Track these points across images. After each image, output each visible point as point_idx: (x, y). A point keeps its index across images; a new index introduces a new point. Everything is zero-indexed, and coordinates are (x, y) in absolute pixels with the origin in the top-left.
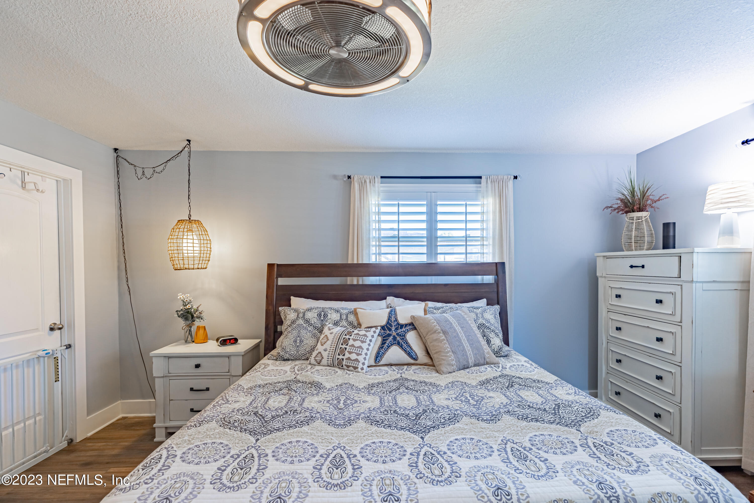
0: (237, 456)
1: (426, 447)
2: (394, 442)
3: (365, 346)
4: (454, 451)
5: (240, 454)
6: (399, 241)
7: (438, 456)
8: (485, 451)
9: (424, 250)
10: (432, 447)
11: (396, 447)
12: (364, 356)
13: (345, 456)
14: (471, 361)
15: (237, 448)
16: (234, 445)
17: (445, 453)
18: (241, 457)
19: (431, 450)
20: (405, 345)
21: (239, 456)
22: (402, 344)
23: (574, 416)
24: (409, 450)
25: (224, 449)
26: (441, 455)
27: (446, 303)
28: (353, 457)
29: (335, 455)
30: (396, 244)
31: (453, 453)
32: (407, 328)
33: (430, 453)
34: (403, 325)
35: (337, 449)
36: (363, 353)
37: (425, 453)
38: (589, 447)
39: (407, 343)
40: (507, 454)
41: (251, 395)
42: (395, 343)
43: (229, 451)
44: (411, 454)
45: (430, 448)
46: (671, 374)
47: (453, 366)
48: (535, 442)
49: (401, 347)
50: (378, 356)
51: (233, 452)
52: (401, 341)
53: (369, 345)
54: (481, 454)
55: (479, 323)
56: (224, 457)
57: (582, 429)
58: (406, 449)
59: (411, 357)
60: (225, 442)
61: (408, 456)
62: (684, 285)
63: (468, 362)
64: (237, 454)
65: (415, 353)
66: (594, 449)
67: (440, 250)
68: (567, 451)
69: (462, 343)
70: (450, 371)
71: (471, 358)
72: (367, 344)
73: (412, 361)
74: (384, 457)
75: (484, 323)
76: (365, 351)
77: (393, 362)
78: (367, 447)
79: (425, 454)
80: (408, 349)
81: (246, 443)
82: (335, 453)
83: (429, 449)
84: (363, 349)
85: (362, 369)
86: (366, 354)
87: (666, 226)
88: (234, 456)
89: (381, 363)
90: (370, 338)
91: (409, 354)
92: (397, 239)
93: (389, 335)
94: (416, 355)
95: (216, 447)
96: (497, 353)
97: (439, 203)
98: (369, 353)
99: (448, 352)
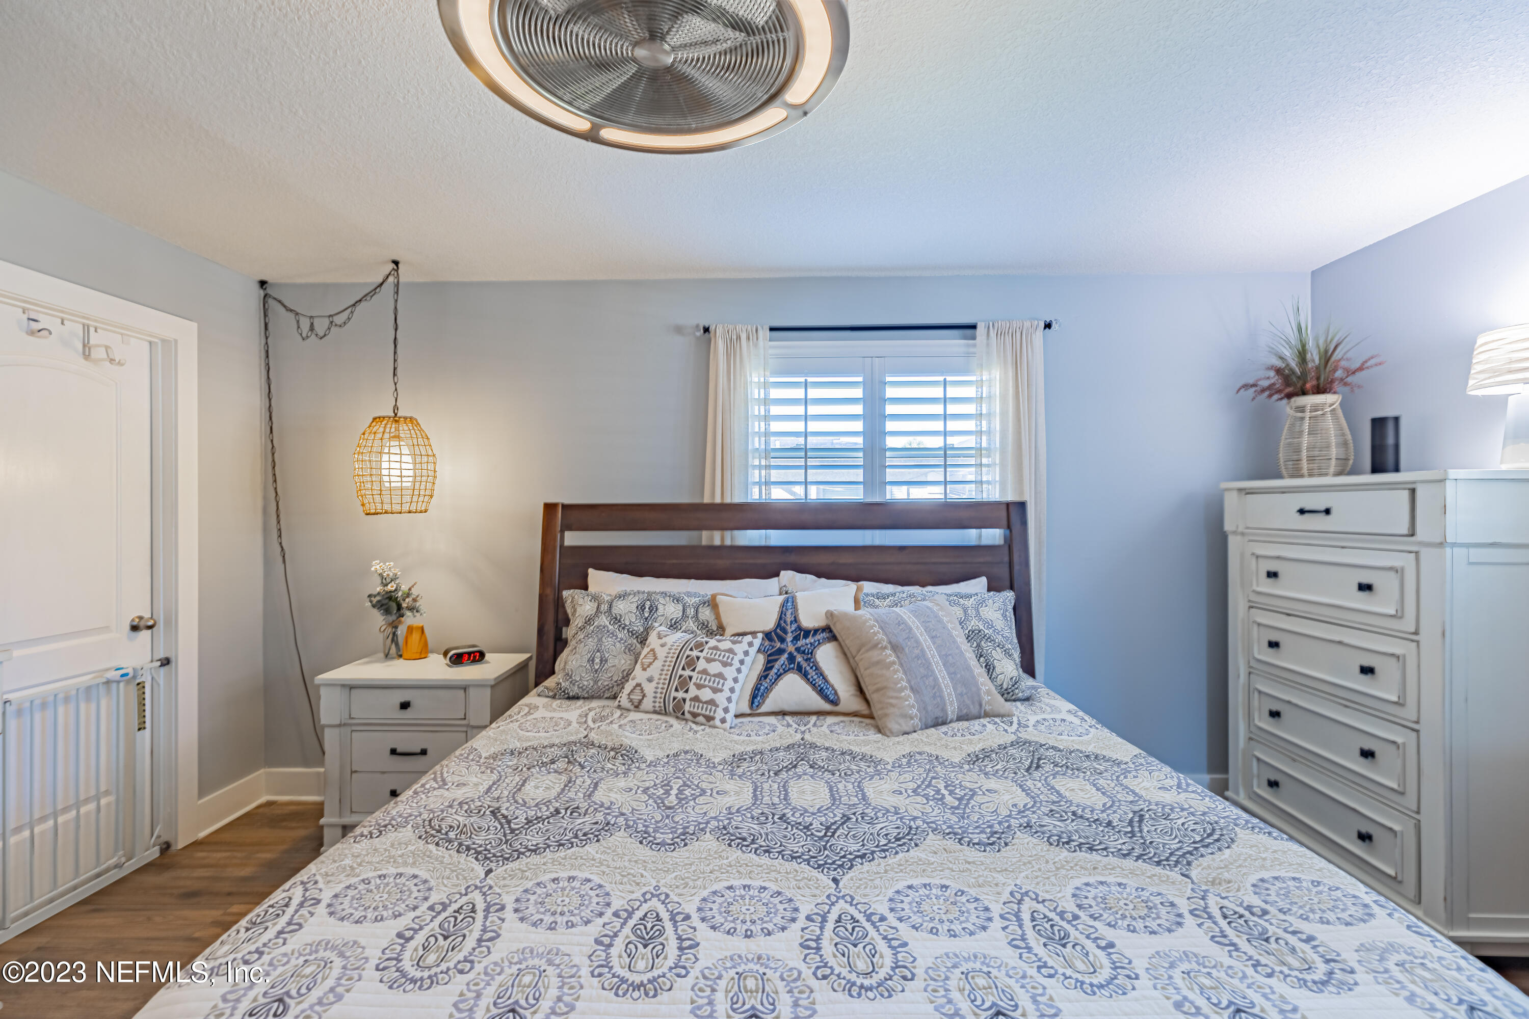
0: (441, 907)
1: (841, 901)
2: (774, 887)
3: (730, 672)
4: (903, 914)
5: (448, 902)
6: (806, 457)
7: (868, 925)
8: (973, 919)
9: (858, 475)
10: (854, 902)
11: (776, 900)
12: (727, 693)
13: (665, 916)
14: (952, 710)
15: (445, 889)
16: (440, 881)
17: (883, 919)
18: (450, 910)
19: (852, 910)
20: (812, 673)
21: (445, 907)
22: (806, 671)
23: (1177, 840)
24: (806, 909)
25: (419, 891)
26: (873, 924)
27: (902, 585)
28: (683, 920)
29: (646, 915)
30: (801, 462)
31: (900, 919)
32: (818, 637)
33: (849, 917)
34: (809, 632)
35: (650, 899)
36: (726, 688)
37: (840, 916)
38: (1210, 917)
39: (817, 668)
40: (1021, 926)
41: (492, 772)
42: (793, 669)
43: (427, 894)
44: (809, 918)
45: (851, 905)
46: (1394, 747)
47: (912, 718)
48: (1085, 901)
49: (805, 676)
50: (757, 695)
51: (435, 898)
52: (804, 664)
53: (739, 671)
54: (964, 925)
55: (970, 628)
56: (415, 908)
57: (1194, 874)
58: (798, 904)
59: (826, 698)
60: (424, 875)
61: (801, 922)
62: (1425, 553)
63: (944, 710)
64: (442, 904)
65: (834, 689)
66: (1223, 923)
67: (890, 474)
68: (1159, 925)
69: (933, 671)
70: (907, 729)
71: (952, 703)
72: (734, 668)
73: (827, 707)
74: (748, 923)
75: (981, 627)
76: (729, 683)
77: (787, 708)
78: (716, 898)
79: (839, 920)
80: (820, 682)
81: (465, 878)
82: (645, 907)
83: (847, 906)
84: (725, 679)
85: (723, 721)
86: (732, 690)
87: (1378, 424)
88: (437, 906)
89: (763, 709)
90: (740, 656)
91: (821, 692)
92: (803, 454)
93: (781, 651)
94: (836, 693)
95: (404, 885)
96: (1008, 693)
97: (888, 379)
98: (738, 687)
99: (902, 689)
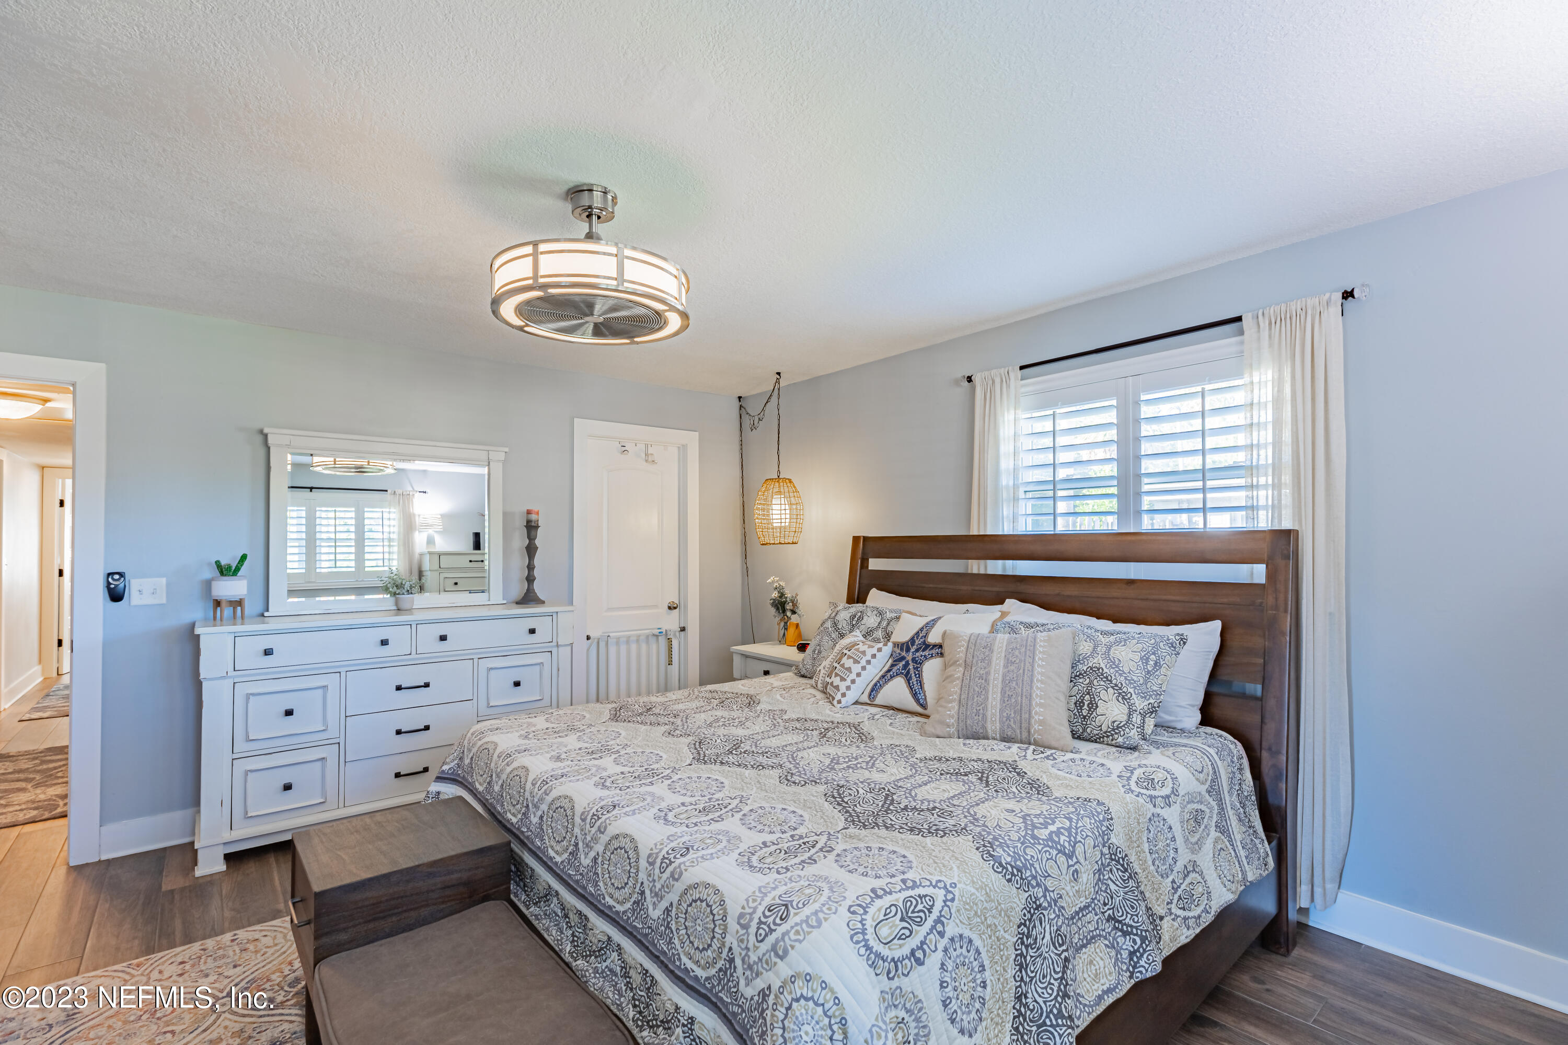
3: (856, 668)
12: (848, 683)
14: (993, 727)
20: (914, 679)
22: (911, 677)
32: (934, 651)
34: (929, 646)
36: (849, 680)
39: (919, 676)
42: (902, 673)
47: (948, 726)
49: (908, 680)
50: (875, 689)
52: (912, 672)
53: (864, 668)
55: (1090, 665)
59: (917, 700)
65: (925, 695)
67: (1147, 502)
69: (987, 692)
70: (941, 734)
71: (992, 722)
72: (859, 666)
73: (919, 709)
75: (1103, 666)
76: (853, 676)
77: (895, 705)
80: (916, 687)
84: (851, 672)
85: (839, 702)
86: (853, 682)
89: (877, 702)
90: (868, 657)
91: (915, 695)
93: (903, 658)
94: (925, 699)
96: (1108, 737)
97: (1143, 397)
98: (858, 680)
99: (951, 701)
